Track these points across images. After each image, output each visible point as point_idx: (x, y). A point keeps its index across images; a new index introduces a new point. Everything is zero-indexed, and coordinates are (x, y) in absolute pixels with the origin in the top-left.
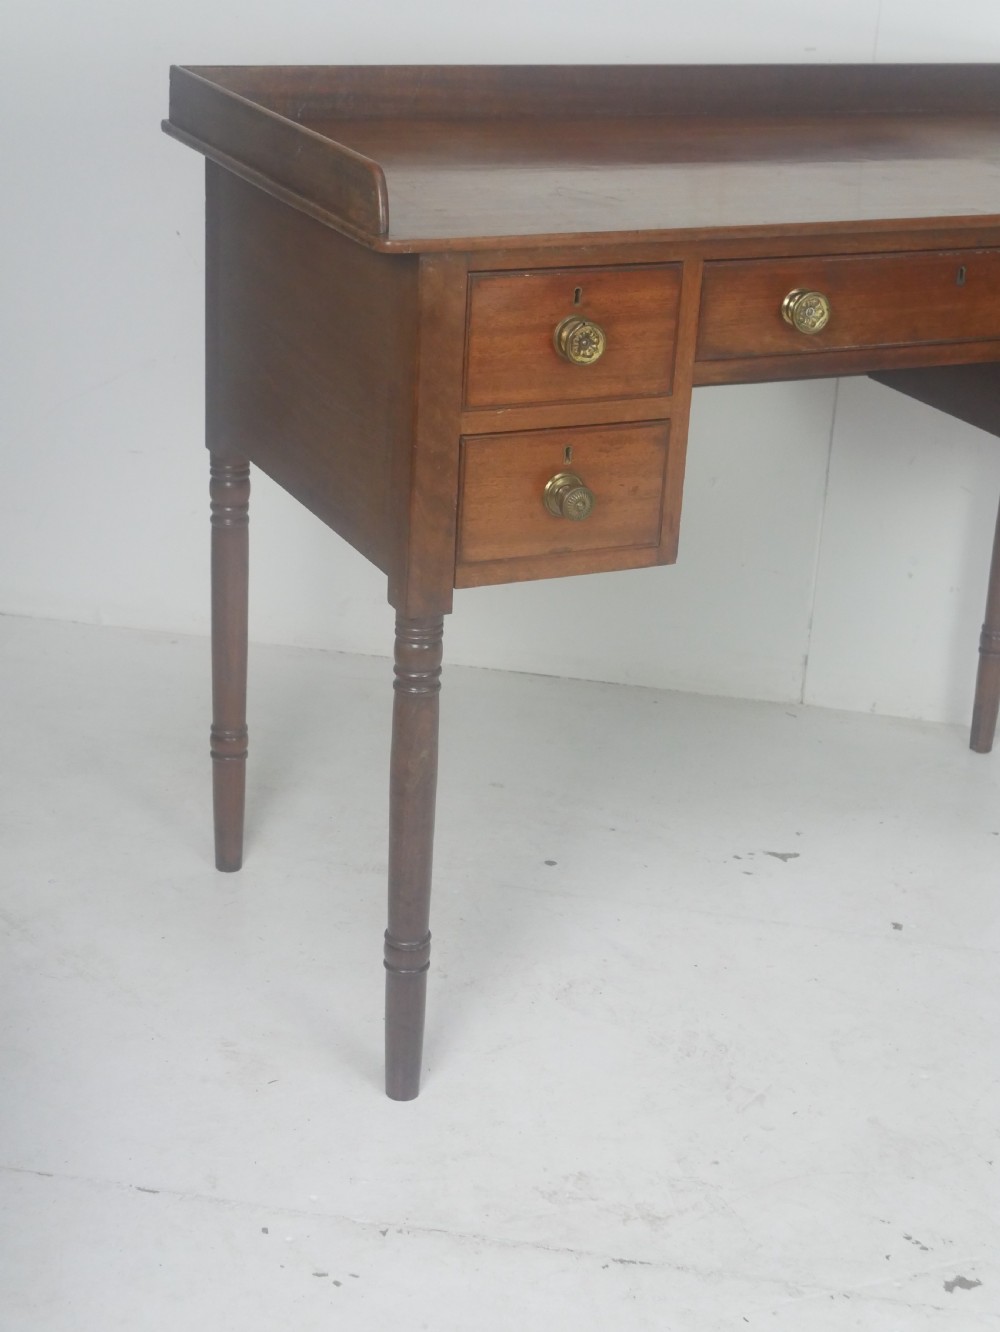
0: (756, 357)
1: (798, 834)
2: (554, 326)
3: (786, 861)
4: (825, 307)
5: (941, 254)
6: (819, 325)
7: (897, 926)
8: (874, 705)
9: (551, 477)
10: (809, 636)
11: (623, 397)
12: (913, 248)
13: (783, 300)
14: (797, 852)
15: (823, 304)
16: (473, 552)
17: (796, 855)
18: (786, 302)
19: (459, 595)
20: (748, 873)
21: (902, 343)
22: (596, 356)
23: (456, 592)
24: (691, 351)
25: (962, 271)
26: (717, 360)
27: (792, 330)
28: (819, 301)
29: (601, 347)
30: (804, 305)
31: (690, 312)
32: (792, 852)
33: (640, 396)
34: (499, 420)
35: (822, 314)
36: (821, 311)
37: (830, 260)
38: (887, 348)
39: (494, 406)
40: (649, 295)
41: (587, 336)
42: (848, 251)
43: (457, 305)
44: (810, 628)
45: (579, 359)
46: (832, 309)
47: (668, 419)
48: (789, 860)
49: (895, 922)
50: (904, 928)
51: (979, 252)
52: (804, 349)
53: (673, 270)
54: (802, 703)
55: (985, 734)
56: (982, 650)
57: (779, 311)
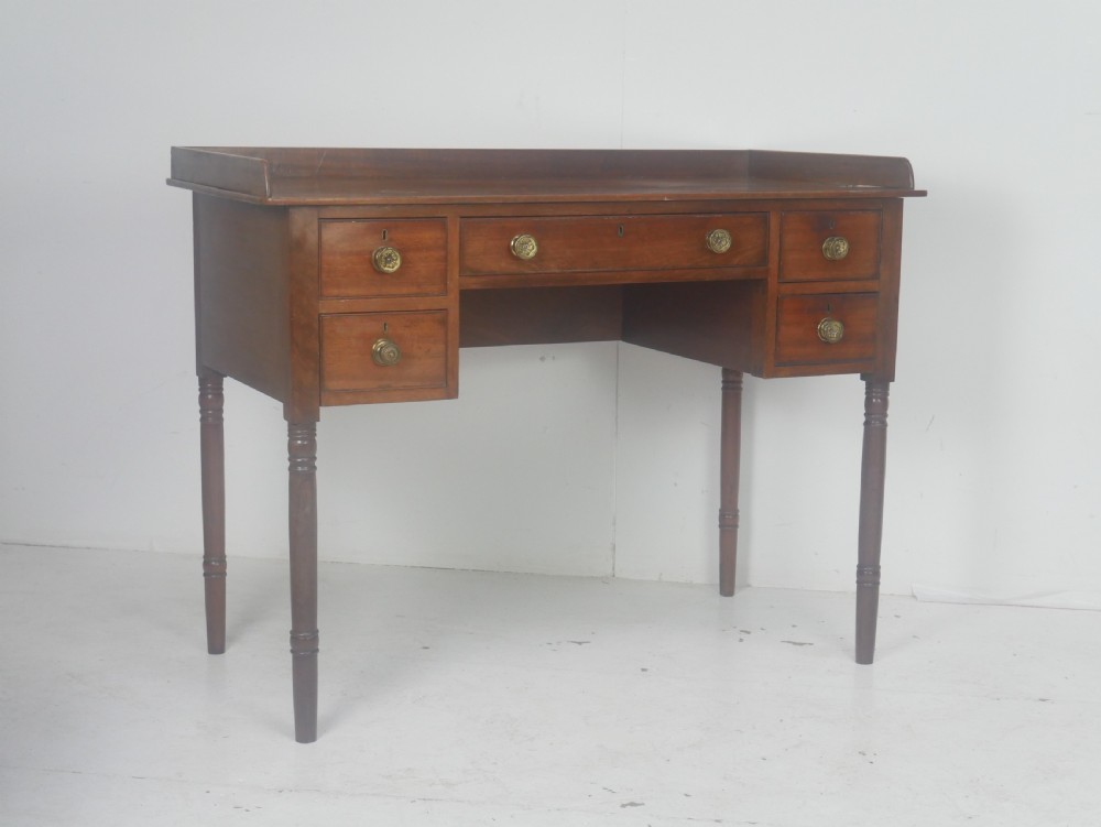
0: (497, 275)
1: (593, 633)
2: (371, 252)
3: (581, 645)
4: (535, 244)
5: (606, 218)
6: (532, 254)
8: (661, 574)
9: (376, 342)
10: (615, 530)
11: (417, 295)
12: (589, 214)
13: (510, 241)
15: (534, 242)
16: (332, 384)
17: (588, 642)
18: (512, 242)
19: (323, 411)
20: (554, 650)
21: (587, 270)
22: (396, 267)
23: (321, 408)
24: (457, 270)
25: (621, 227)
26: (473, 276)
27: (517, 259)
28: (531, 241)
29: (398, 262)
30: (522, 244)
31: (454, 247)
33: (427, 295)
34: (342, 305)
35: (533, 248)
36: (532, 246)
37: (537, 219)
39: (338, 297)
40: (429, 236)
41: (390, 256)
43: (312, 238)
44: (614, 524)
45: (386, 269)
46: (539, 245)
47: (446, 310)
48: (583, 645)
49: (643, 668)
50: (648, 671)
51: (630, 217)
53: (440, 222)
54: (614, 576)
55: (727, 584)
56: (720, 526)
57: (509, 249)
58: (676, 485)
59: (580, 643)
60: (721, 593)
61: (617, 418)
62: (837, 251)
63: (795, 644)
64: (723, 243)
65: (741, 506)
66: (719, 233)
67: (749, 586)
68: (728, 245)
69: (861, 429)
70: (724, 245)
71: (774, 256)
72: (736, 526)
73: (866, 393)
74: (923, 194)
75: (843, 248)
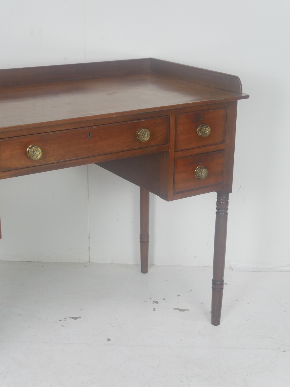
0: (20, 169)
1: (82, 309)
3: (76, 320)
4: (40, 151)
5: (81, 129)
6: (39, 157)
7: (109, 340)
8: (112, 260)
10: (89, 241)
12: (71, 128)
13: (26, 149)
14: (80, 316)
15: (39, 150)
17: (80, 317)
18: (28, 149)
20: (63, 326)
21: (72, 159)
25: (89, 134)
26: (5, 171)
28: (38, 149)
30: (33, 151)
32: (79, 316)
35: (40, 153)
36: (39, 152)
37: (42, 134)
38: (67, 161)
42: (48, 131)
44: (89, 238)
46: (43, 151)
48: (77, 319)
49: (108, 338)
50: (111, 340)
51: (95, 127)
52: (37, 165)
54: (90, 262)
55: (144, 267)
56: (141, 242)
57: (26, 153)
58: (118, 220)
59: (75, 318)
60: (141, 272)
61: (88, 189)
62: (205, 132)
63: (181, 310)
64: (146, 136)
65: (150, 232)
66: (143, 131)
67: (154, 264)
68: (148, 138)
69: (215, 215)
70: (146, 137)
71: (172, 137)
72: (148, 242)
73: (217, 198)
74: (247, 97)
75: (208, 130)
